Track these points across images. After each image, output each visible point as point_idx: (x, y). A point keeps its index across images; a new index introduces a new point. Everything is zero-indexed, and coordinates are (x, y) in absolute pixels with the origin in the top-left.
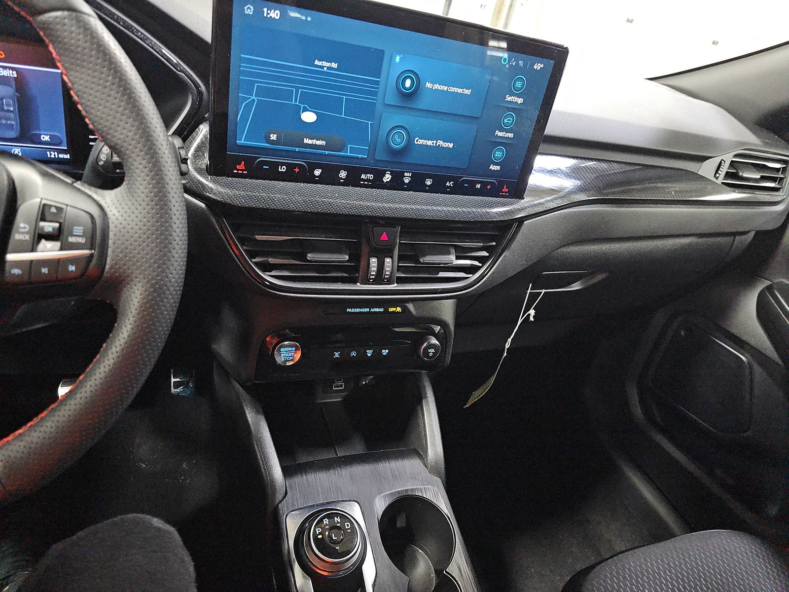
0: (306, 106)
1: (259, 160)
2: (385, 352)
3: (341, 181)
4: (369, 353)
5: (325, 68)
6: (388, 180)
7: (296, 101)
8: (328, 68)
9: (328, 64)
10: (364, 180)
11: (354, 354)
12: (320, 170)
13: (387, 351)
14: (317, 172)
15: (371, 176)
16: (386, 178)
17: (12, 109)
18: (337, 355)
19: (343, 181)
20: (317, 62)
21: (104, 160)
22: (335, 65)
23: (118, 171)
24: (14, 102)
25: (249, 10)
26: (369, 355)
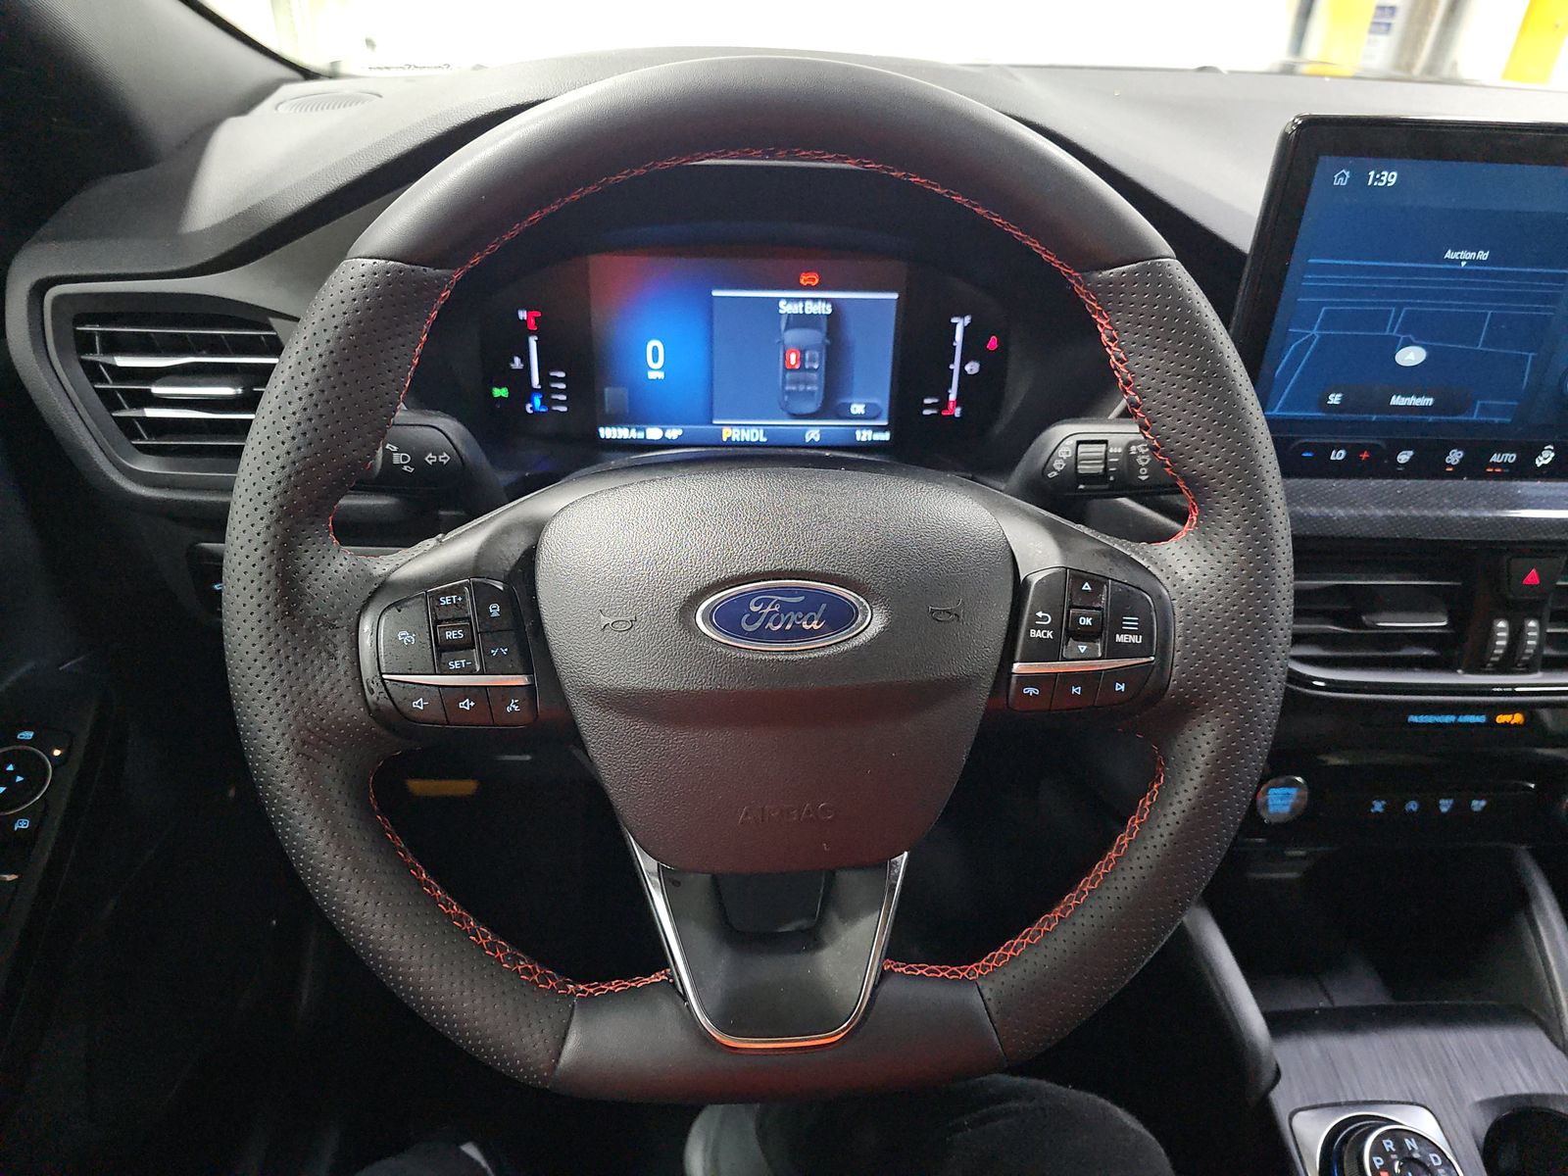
0: (1410, 336)
1: (1297, 443)
2: (1478, 805)
3: (1448, 469)
4: (1445, 805)
5: (1463, 264)
6: (1546, 462)
7: (1392, 330)
8: (1470, 262)
9: (1471, 255)
10: (1495, 465)
11: (1413, 806)
12: (1411, 453)
13: (1483, 803)
14: (1404, 457)
15: (1510, 457)
16: (1541, 458)
17: (816, 367)
18: (1378, 806)
19: (1451, 469)
20: (1449, 255)
21: (1059, 469)
22: (1483, 255)
23: (1081, 487)
24: (821, 355)
25: (1342, 179)
26: (1444, 810)
